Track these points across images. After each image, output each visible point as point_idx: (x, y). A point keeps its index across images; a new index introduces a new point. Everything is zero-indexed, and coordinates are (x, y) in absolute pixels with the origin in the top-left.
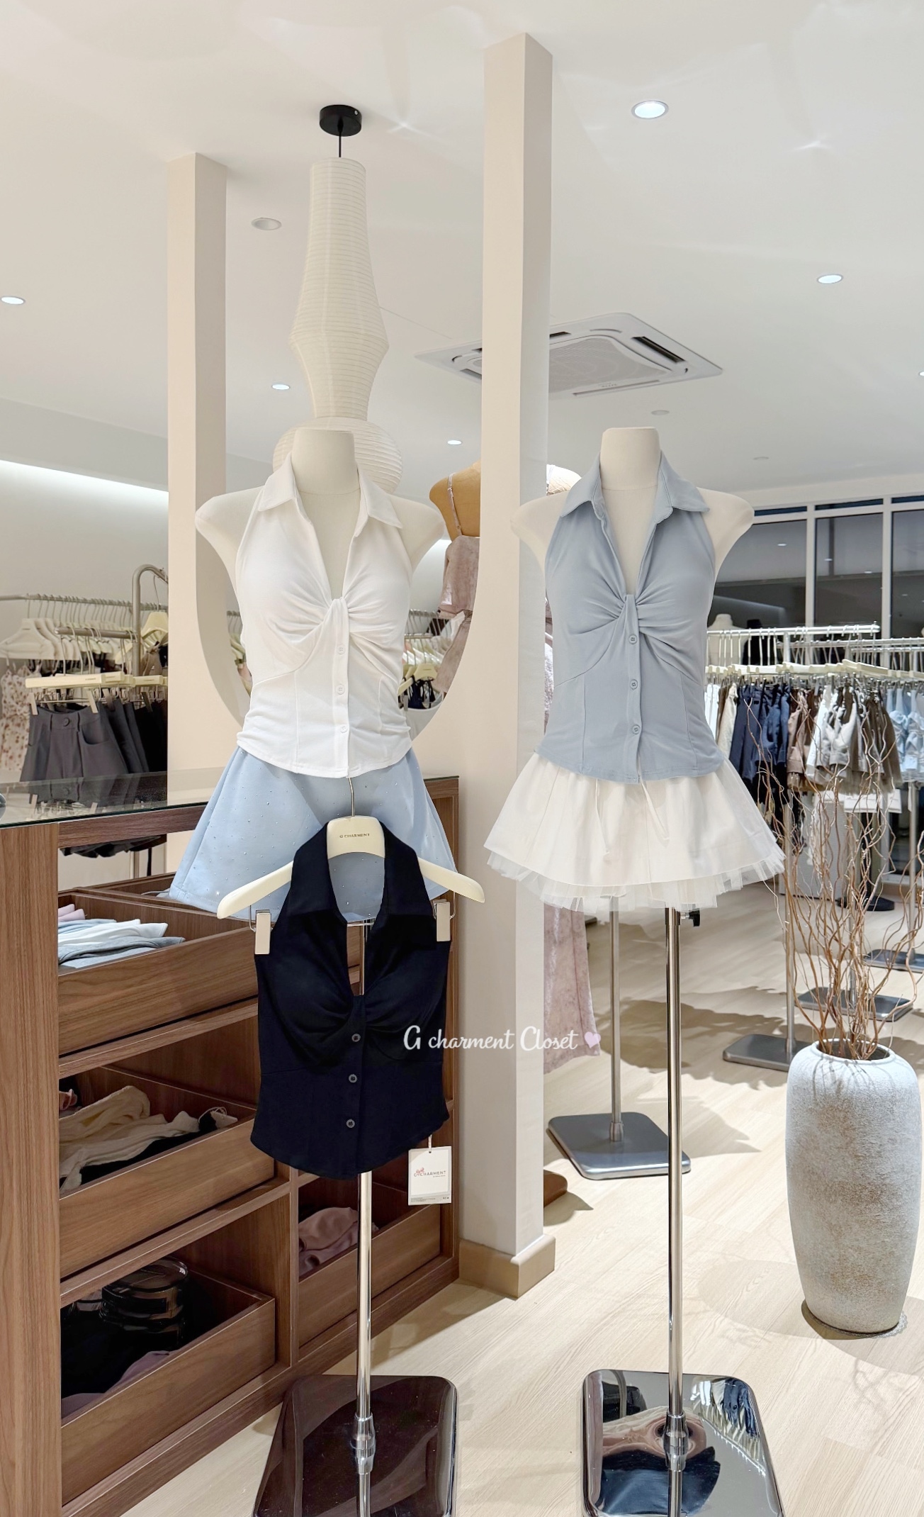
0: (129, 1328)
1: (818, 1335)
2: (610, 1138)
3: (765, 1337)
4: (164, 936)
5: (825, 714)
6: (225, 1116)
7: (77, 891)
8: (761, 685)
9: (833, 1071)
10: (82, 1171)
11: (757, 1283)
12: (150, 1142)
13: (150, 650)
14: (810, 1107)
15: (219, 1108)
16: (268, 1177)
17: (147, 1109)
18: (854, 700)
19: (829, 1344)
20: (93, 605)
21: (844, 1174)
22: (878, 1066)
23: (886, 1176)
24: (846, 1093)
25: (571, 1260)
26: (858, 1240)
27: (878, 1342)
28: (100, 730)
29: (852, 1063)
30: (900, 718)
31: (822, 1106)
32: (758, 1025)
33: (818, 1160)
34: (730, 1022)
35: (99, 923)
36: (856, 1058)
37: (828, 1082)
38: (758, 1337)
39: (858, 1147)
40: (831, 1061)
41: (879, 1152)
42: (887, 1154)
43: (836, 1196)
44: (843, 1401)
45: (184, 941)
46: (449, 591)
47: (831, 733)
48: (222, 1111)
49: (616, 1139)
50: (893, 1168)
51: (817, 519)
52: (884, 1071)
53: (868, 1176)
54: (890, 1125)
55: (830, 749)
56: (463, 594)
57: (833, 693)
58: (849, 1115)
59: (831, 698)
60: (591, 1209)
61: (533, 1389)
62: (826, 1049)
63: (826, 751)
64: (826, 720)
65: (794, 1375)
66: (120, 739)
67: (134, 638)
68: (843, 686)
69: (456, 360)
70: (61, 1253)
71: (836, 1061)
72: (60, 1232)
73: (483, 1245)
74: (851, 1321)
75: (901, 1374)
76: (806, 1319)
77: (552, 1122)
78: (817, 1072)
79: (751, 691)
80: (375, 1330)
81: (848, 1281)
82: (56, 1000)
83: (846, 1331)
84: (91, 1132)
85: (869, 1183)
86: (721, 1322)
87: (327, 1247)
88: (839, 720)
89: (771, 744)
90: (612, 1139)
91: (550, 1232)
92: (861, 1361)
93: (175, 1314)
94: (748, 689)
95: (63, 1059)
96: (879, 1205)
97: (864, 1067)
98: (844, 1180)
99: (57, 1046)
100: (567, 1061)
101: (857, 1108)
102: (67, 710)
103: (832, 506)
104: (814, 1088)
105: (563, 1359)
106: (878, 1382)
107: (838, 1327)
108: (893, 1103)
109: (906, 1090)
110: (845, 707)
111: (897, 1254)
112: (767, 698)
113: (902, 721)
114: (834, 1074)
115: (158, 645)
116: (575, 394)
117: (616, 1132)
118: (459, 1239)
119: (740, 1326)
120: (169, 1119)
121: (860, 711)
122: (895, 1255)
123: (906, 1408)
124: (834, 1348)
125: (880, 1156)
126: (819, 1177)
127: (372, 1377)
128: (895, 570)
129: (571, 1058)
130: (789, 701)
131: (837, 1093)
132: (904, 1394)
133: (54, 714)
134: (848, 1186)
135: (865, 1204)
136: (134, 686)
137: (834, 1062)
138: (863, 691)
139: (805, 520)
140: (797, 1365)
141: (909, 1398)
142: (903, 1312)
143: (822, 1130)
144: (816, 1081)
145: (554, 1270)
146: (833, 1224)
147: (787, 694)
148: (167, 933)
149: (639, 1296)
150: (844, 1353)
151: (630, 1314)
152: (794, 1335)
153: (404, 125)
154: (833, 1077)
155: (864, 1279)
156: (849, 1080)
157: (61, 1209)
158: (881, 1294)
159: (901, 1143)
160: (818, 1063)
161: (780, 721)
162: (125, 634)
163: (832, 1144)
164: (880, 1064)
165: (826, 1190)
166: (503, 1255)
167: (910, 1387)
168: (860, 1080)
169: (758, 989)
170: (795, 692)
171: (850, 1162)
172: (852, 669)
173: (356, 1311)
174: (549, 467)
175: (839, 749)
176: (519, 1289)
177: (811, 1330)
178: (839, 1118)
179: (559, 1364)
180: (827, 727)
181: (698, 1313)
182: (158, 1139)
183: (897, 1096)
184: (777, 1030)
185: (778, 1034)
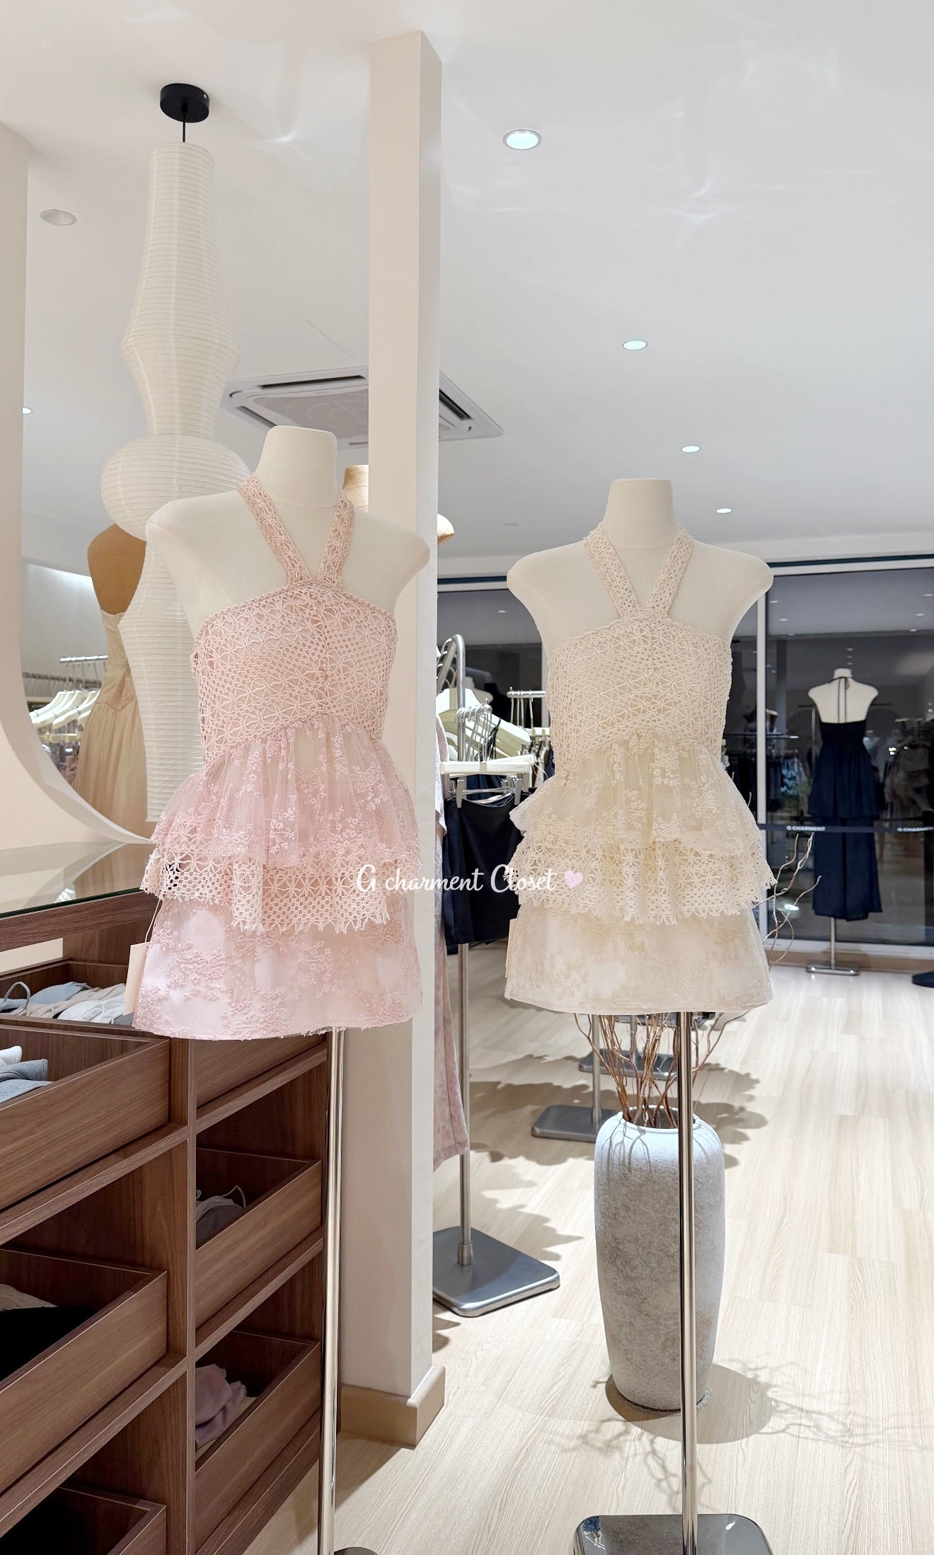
16: (160, 1355)
69: (234, 396)
145: (444, 1404)
166: (395, 1398)
169: (533, 1056)
176: (415, 1436)
184: (577, 1099)
185: (578, 1103)
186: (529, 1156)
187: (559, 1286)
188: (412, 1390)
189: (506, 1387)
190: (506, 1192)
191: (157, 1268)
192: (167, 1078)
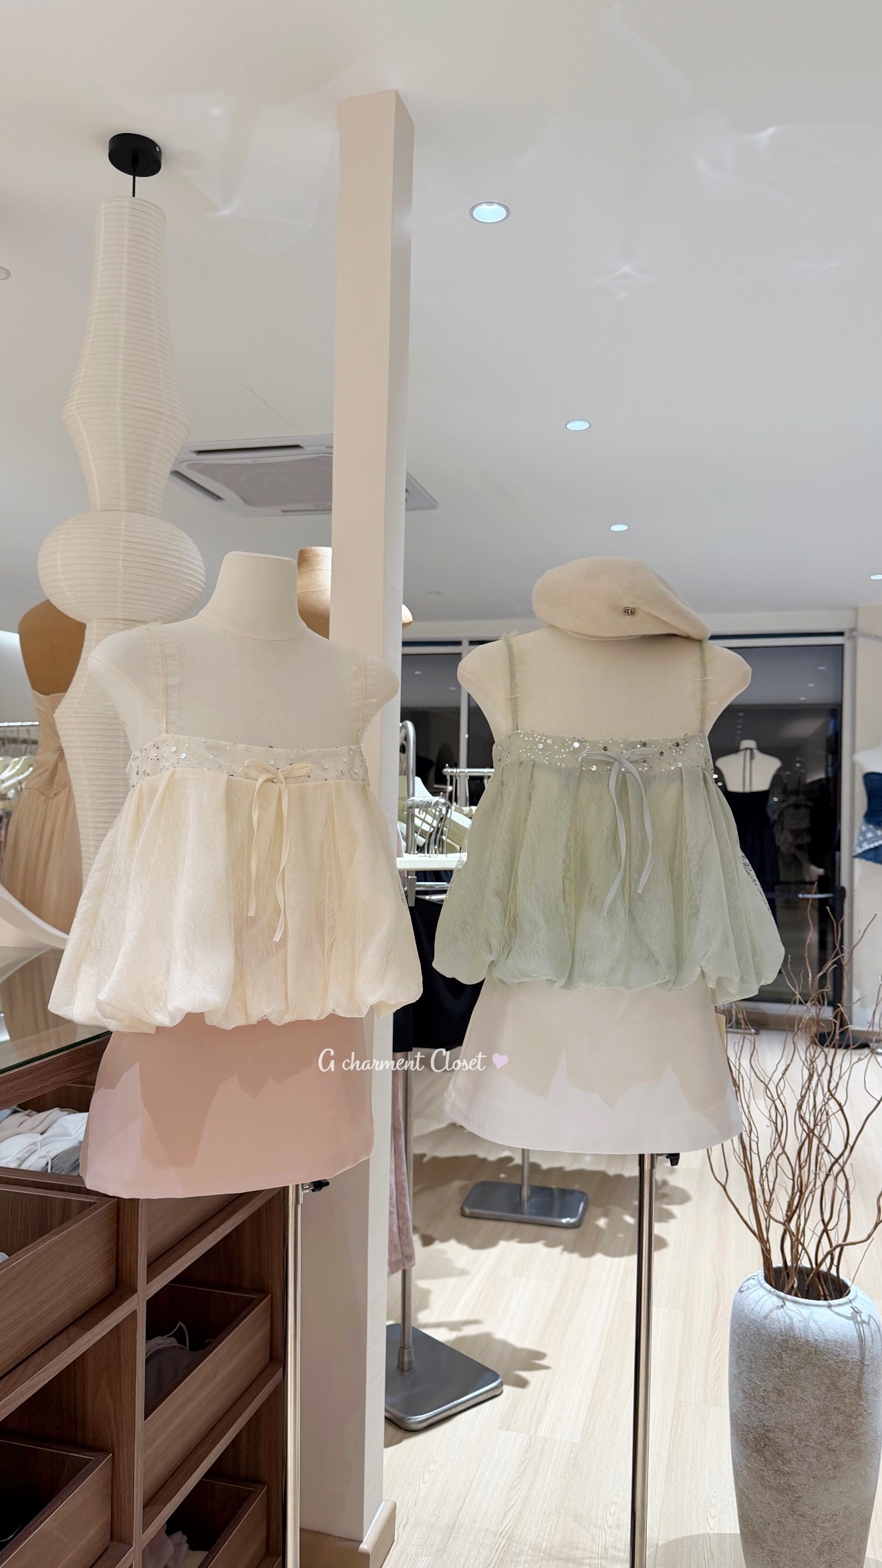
16: (104, 1548)
116: (284, 511)
145: (395, 1540)
166: (347, 1543)
184: (503, 1173)
185: (504, 1178)
186: (460, 1239)
187: (502, 1392)
188: (364, 1533)
189: (457, 1517)
190: (440, 1282)
191: (101, 1449)
192: (115, 1242)
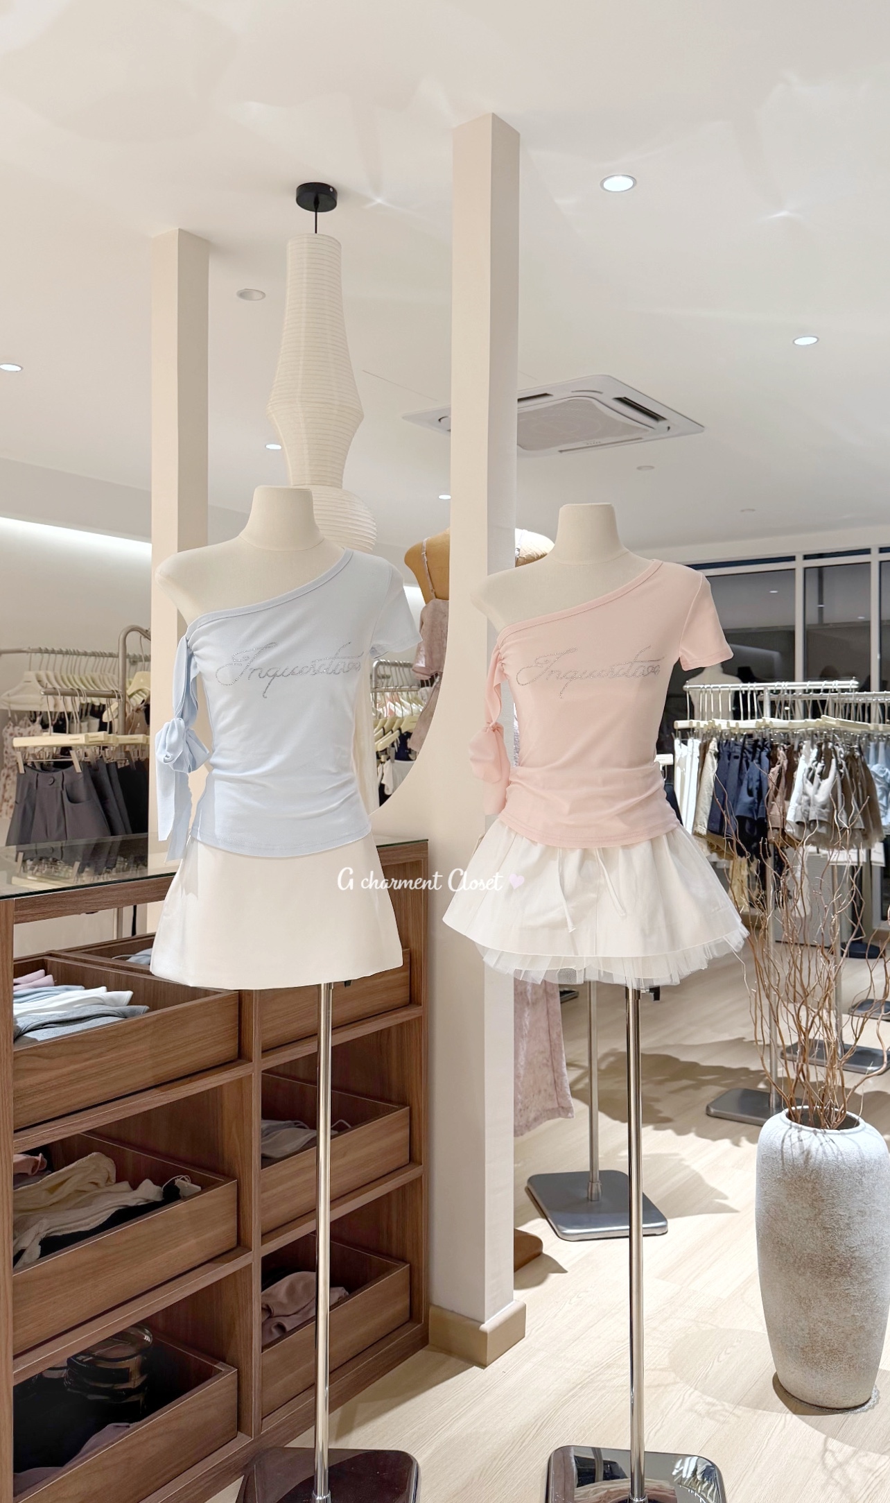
0: (91, 1397)
1: (788, 1410)
2: (588, 1198)
3: (734, 1412)
4: (128, 1005)
5: (805, 770)
6: (189, 1184)
7: (50, 955)
8: (741, 740)
9: (801, 1141)
10: (41, 1243)
11: (729, 1354)
12: (113, 1211)
13: (135, 709)
14: (778, 1177)
15: (183, 1176)
16: (231, 1247)
17: (113, 1176)
18: (833, 755)
19: (798, 1419)
20: (93, 658)
21: (813, 1246)
22: (847, 1136)
23: (855, 1249)
24: (814, 1164)
25: (542, 1326)
26: (828, 1314)
27: (849, 1419)
28: (83, 789)
29: (821, 1133)
30: (883, 772)
31: (790, 1176)
32: (743, 1078)
33: (787, 1231)
34: (713, 1074)
35: (68, 990)
36: (824, 1127)
37: (796, 1152)
38: (727, 1411)
39: (827, 1219)
40: (800, 1130)
41: (848, 1224)
42: (857, 1226)
43: (805, 1268)
44: (810, 1482)
45: (148, 1011)
46: (422, 653)
47: (810, 789)
48: (186, 1179)
49: (593, 1199)
50: (863, 1241)
51: (805, 569)
52: (853, 1141)
53: (837, 1248)
54: (859, 1197)
55: (809, 804)
56: (436, 656)
57: (813, 748)
58: (817, 1186)
59: (810, 753)
60: (565, 1272)
61: (497, 1464)
62: (795, 1118)
63: (805, 806)
64: (805, 775)
65: (761, 1455)
66: (103, 798)
67: (119, 697)
68: (823, 741)
69: (442, 420)
70: (15, 1329)
71: (805, 1130)
72: (13, 1309)
73: (452, 1312)
74: (821, 1396)
75: (871, 1453)
76: (776, 1393)
77: (531, 1180)
78: (785, 1141)
79: (731, 746)
80: (332, 1406)
81: (817, 1355)
82: (10, 1075)
83: (816, 1406)
84: (55, 1200)
85: (838, 1256)
86: (690, 1395)
87: (295, 1314)
88: (818, 776)
89: (750, 799)
90: (590, 1198)
91: (521, 1297)
92: (830, 1440)
93: (138, 1383)
94: (728, 745)
95: (18, 1134)
96: (849, 1278)
97: (832, 1137)
98: (812, 1252)
99: (12, 1122)
100: (541, 1123)
101: (826, 1179)
102: (53, 769)
103: (821, 556)
104: (782, 1157)
105: (528, 1433)
106: (847, 1462)
107: (808, 1402)
108: (862, 1174)
109: (875, 1161)
110: (825, 763)
111: (867, 1328)
112: (747, 753)
113: (885, 774)
114: (802, 1144)
115: (144, 704)
116: (561, 451)
117: (594, 1192)
118: (429, 1304)
119: (710, 1399)
120: (134, 1186)
121: (839, 766)
122: (866, 1330)
123: (874, 1491)
124: (804, 1424)
125: (850, 1228)
126: (789, 1249)
127: (330, 1450)
128: (883, 619)
129: (545, 1121)
130: (768, 756)
131: (805, 1163)
132: (873, 1475)
133: (40, 773)
134: (817, 1259)
135: (834, 1277)
136: (117, 745)
137: (803, 1133)
138: (843, 747)
139: (794, 569)
140: (765, 1443)
141: (879, 1479)
142: (876, 1387)
143: (790, 1200)
144: (784, 1151)
145: (524, 1337)
146: (802, 1297)
147: (767, 750)
148: (132, 1002)
149: (609, 1366)
150: (813, 1429)
151: (598, 1385)
152: (764, 1410)
153: (379, 201)
154: (801, 1147)
155: (833, 1353)
156: (817, 1150)
157: (15, 1284)
158: (852, 1369)
159: (870, 1215)
160: (787, 1132)
161: (760, 777)
162: (111, 693)
163: (800, 1216)
164: (849, 1133)
165: (795, 1262)
166: (471, 1322)
167: (880, 1468)
168: (828, 1151)
169: (745, 1040)
170: (774, 747)
171: (819, 1234)
172: (830, 724)
173: (314, 1385)
174: (518, 532)
175: (818, 805)
176: (488, 1357)
177: (781, 1404)
178: (807, 1189)
179: (525, 1436)
180: (806, 782)
181: (668, 1385)
182: (121, 1208)
183: (866, 1167)
185: (761, 1088)
188: (486, 1318)
191: (228, 1175)
192: (237, 1022)
